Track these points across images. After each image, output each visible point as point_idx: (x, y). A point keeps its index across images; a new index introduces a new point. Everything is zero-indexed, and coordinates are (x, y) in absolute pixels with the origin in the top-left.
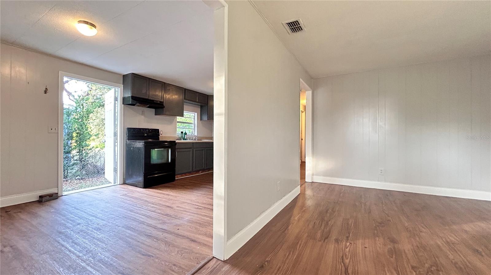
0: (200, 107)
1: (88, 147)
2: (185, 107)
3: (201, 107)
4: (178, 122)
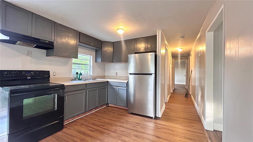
0: (95, 51)
2: (80, 50)
4: (74, 64)
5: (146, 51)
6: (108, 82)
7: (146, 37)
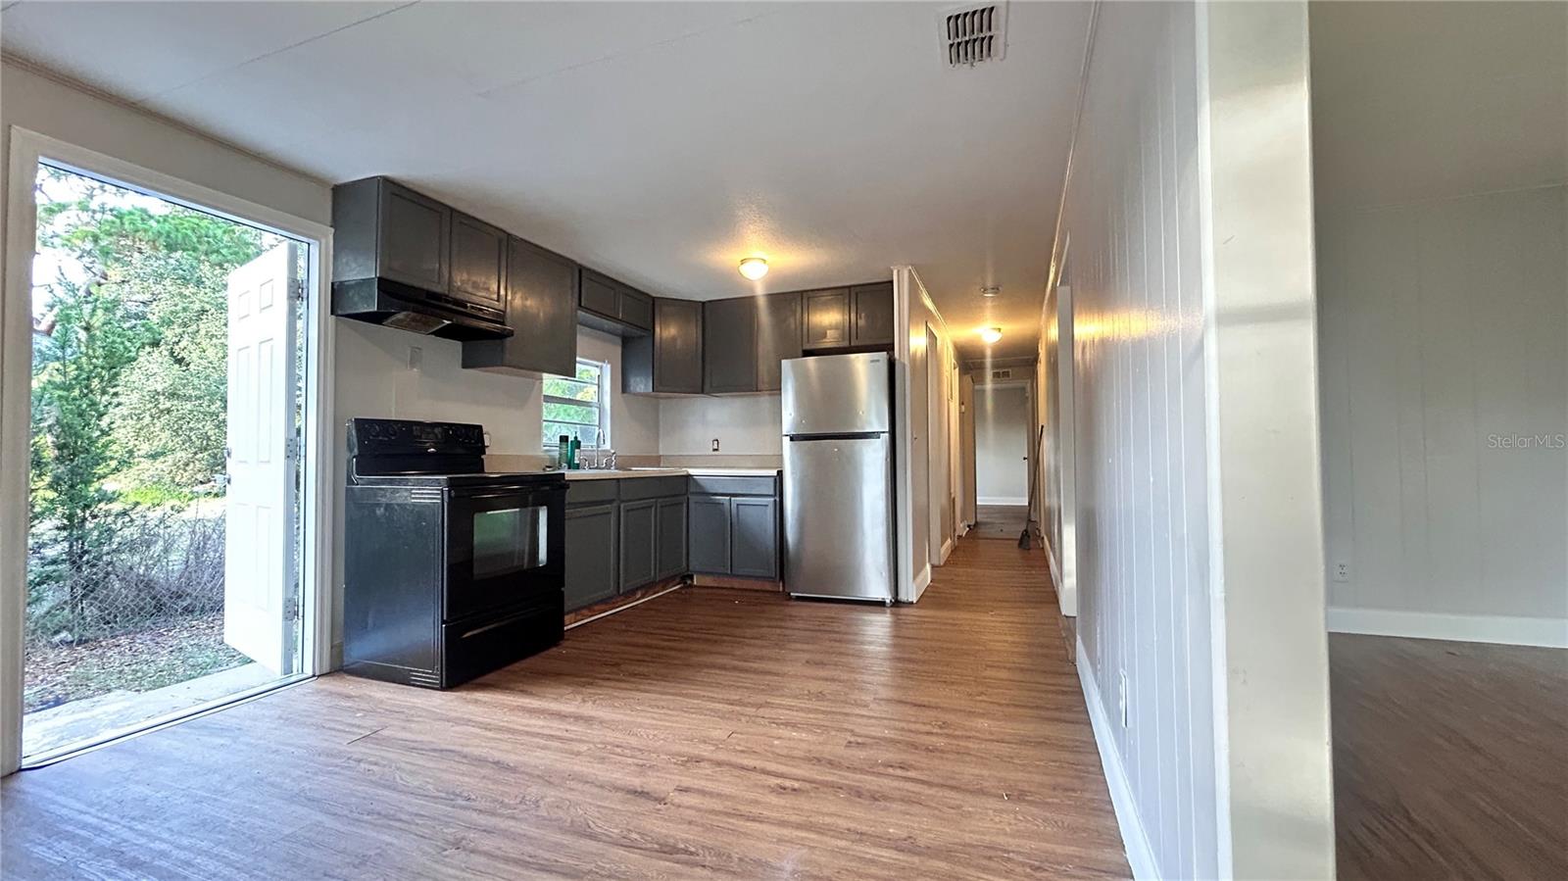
0: (619, 341)
1: (110, 506)
3: (623, 342)
4: (550, 399)
5: (852, 344)
6: (688, 477)
7: (849, 287)
